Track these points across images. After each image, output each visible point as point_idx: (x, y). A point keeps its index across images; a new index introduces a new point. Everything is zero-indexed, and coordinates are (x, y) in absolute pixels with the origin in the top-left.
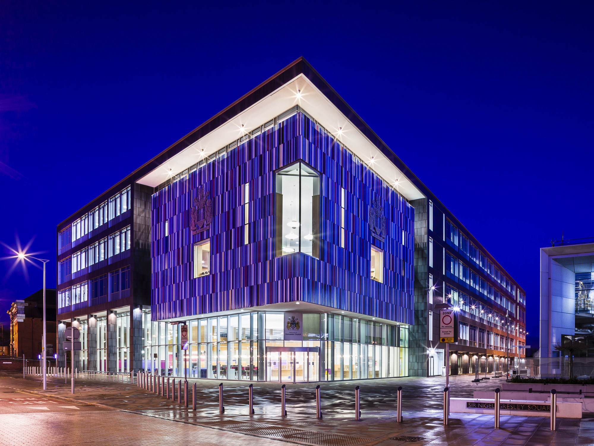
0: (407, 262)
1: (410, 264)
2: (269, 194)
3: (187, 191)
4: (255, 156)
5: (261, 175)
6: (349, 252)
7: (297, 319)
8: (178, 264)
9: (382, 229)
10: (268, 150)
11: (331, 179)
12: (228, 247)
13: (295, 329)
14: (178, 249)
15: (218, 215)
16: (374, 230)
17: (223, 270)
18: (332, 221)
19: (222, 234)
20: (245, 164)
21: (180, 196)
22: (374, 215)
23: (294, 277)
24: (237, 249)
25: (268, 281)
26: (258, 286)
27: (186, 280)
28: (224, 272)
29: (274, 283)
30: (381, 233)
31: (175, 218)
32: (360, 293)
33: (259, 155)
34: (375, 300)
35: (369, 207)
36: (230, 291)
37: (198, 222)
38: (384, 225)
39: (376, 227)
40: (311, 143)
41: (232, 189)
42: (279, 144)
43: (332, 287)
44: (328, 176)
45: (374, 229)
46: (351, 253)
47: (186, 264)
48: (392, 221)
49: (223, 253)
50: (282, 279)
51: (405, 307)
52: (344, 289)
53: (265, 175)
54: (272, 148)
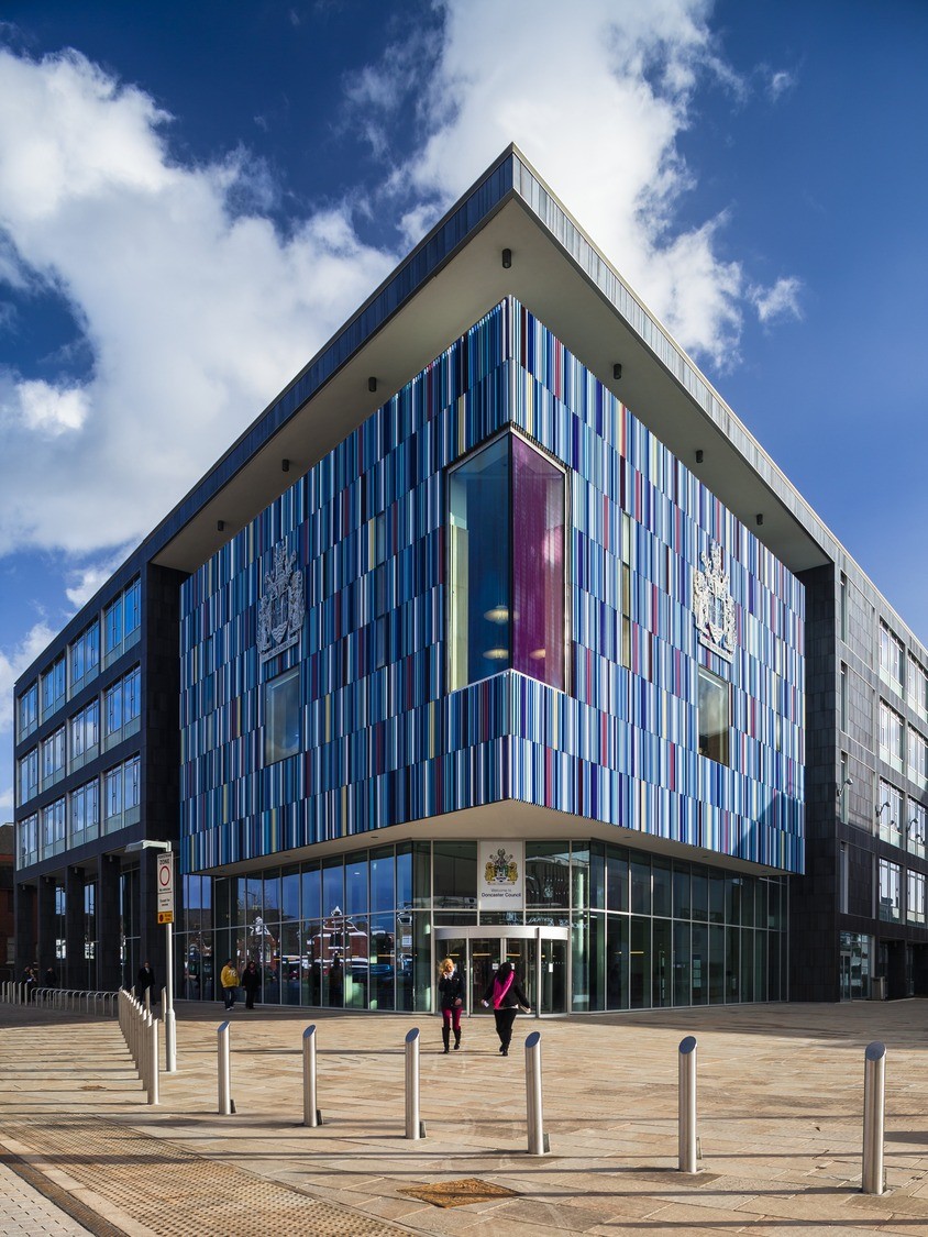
0: (786, 717)
1: (794, 723)
2: (434, 532)
3: (251, 561)
4: (400, 442)
5: (413, 485)
6: (643, 681)
7: (511, 856)
8: (234, 737)
9: (726, 628)
10: (430, 419)
11: (596, 485)
12: (340, 680)
13: (506, 881)
14: (234, 700)
15: (317, 605)
16: (706, 631)
17: (328, 740)
18: (597, 595)
19: (326, 650)
20: (376, 467)
21: (236, 576)
22: (706, 592)
23: (496, 737)
24: (358, 682)
25: (432, 754)
26: (407, 769)
27: (250, 772)
28: (330, 743)
29: (446, 757)
30: (725, 638)
31: (227, 628)
32: (673, 788)
33: (408, 435)
34: (709, 807)
35: (693, 570)
36: (344, 788)
37: (275, 630)
38: (733, 620)
39: (711, 623)
40: (541, 384)
41: (347, 536)
42: (457, 395)
43: (599, 767)
44: (587, 477)
45: (708, 627)
46: (647, 683)
47: (250, 734)
48: (751, 611)
49: (328, 697)
50: (466, 746)
51: (783, 828)
52: (630, 773)
53: (423, 485)
54: (441, 411)
